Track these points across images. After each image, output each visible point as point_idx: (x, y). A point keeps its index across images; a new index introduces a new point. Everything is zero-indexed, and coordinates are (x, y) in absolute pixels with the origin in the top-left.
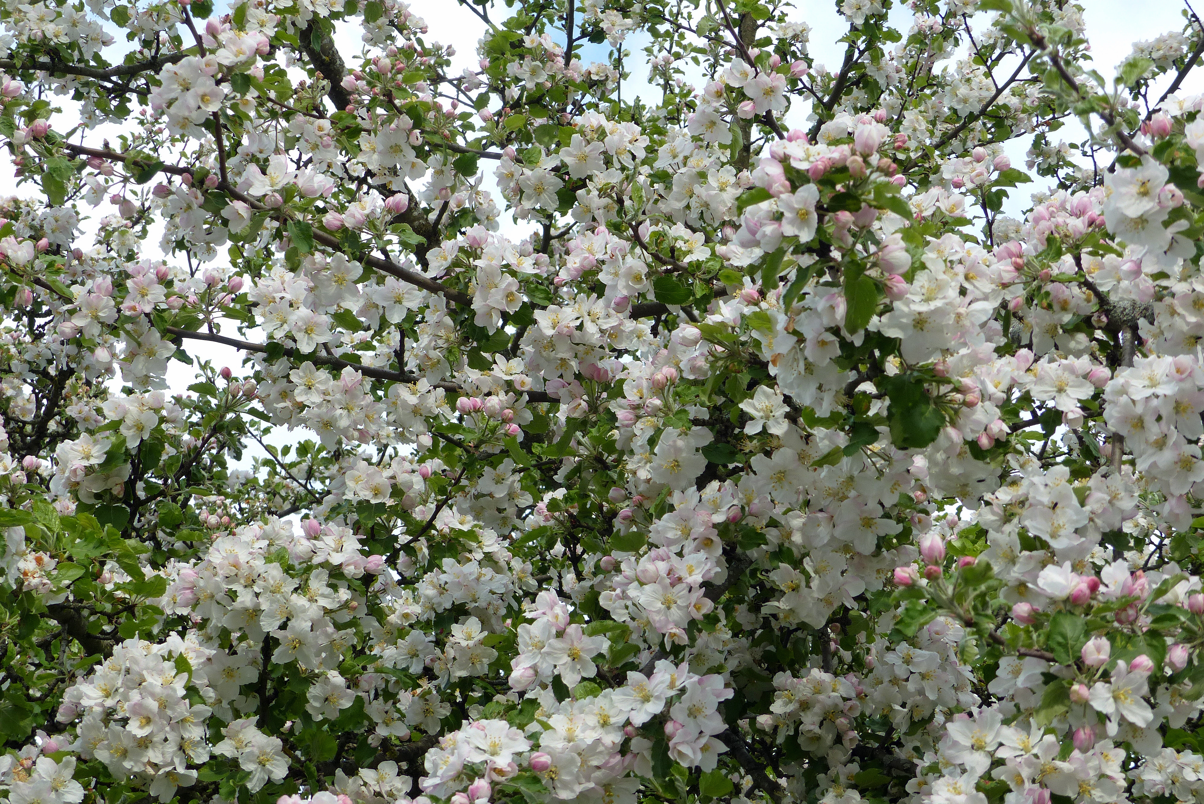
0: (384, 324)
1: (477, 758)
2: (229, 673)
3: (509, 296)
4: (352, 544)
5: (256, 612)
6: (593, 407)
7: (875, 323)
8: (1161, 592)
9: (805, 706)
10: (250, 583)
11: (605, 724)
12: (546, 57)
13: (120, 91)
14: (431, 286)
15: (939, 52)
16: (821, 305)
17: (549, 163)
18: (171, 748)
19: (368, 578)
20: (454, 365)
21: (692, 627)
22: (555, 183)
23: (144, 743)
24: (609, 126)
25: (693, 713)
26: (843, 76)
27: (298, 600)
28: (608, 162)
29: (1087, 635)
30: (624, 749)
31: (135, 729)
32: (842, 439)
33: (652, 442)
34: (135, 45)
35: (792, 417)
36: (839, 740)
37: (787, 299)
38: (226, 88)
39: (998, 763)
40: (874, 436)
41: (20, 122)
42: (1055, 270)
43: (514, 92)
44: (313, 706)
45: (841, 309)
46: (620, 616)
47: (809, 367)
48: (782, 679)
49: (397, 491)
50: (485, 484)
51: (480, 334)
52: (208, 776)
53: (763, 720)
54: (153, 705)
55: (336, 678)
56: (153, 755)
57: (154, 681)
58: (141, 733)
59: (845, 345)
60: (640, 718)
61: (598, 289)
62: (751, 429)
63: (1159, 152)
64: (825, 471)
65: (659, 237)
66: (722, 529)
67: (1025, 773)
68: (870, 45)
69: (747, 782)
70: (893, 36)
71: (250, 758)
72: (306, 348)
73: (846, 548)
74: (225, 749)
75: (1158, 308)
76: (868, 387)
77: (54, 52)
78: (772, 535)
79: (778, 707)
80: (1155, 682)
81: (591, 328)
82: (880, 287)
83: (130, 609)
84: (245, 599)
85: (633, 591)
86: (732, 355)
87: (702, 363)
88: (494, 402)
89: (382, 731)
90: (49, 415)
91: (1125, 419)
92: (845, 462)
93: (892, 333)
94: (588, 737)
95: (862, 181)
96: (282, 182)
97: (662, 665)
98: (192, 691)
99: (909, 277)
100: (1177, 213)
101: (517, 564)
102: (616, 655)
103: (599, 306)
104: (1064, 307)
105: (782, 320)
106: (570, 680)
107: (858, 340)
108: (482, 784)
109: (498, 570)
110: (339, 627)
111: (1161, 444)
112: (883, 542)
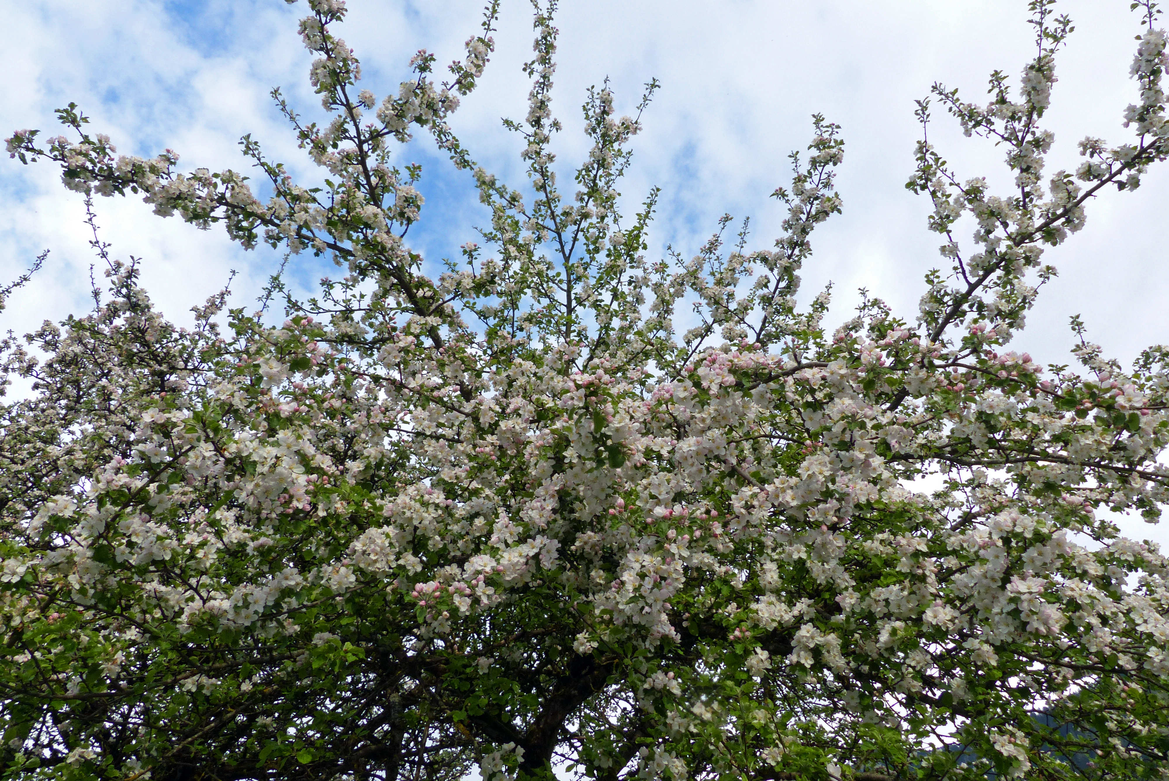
0: (453, 425)
1: (480, 568)
2: (403, 537)
3: (491, 418)
4: (442, 496)
5: (411, 518)
6: (518, 452)
7: (603, 430)
8: (692, 514)
9: (586, 543)
10: (410, 509)
11: (520, 556)
12: (505, 338)
13: (371, 348)
14: (467, 415)
15: (628, 333)
16: (586, 425)
17: (504, 374)
18: (384, 563)
19: (447, 507)
20: (474, 439)
21: (548, 523)
22: (506, 381)
23: (375, 561)
24: (523, 362)
25: (548, 552)
26: (598, 341)
27: (426, 515)
28: (523, 374)
29: (669, 528)
30: (526, 563)
31: (373, 557)
32: (594, 465)
33: (536, 464)
34: (376, 334)
35: (579, 457)
36: (596, 554)
37: (576, 423)
38: (402, 354)
39: (643, 566)
40: (604, 464)
41: (336, 364)
42: (661, 409)
43: (495, 348)
44: (430, 547)
45: (593, 427)
46: (526, 519)
47: (583, 444)
48: (579, 534)
49: (457, 478)
50: (485, 475)
51: (482, 429)
52: (397, 571)
53: (573, 548)
54: (378, 549)
55: (437, 538)
56: (378, 565)
57: (379, 541)
58: (374, 558)
59: (594, 437)
60: (531, 554)
61: (519, 415)
62: (566, 461)
63: (690, 377)
64: (589, 475)
65: (538, 400)
66: (558, 492)
67: (652, 569)
68: (606, 332)
69: (569, 566)
70: (613, 329)
71: (410, 565)
72: (428, 433)
73: (596, 497)
74: (401, 562)
75: (691, 422)
76: (602, 448)
77: (350, 337)
78: (574, 493)
79: (577, 544)
80: (690, 542)
81: (517, 427)
82: (604, 419)
83: (373, 515)
84: (408, 514)
85: (530, 512)
86: (560, 438)
87: (551, 441)
88: (487, 449)
89: (452, 554)
90: (349, 449)
91: (681, 457)
92: (595, 472)
93: (609, 433)
94: (515, 560)
95: (598, 387)
96: (420, 383)
97: (538, 536)
98: (391, 544)
99: (614, 416)
100: (695, 396)
101: (496, 498)
102: (524, 532)
103: (519, 421)
104: (663, 421)
105: (574, 430)
106: (510, 541)
107: (598, 436)
108: (481, 577)
109: (490, 500)
110: (438, 522)
111: (692, 465)
112: (608, 496)
